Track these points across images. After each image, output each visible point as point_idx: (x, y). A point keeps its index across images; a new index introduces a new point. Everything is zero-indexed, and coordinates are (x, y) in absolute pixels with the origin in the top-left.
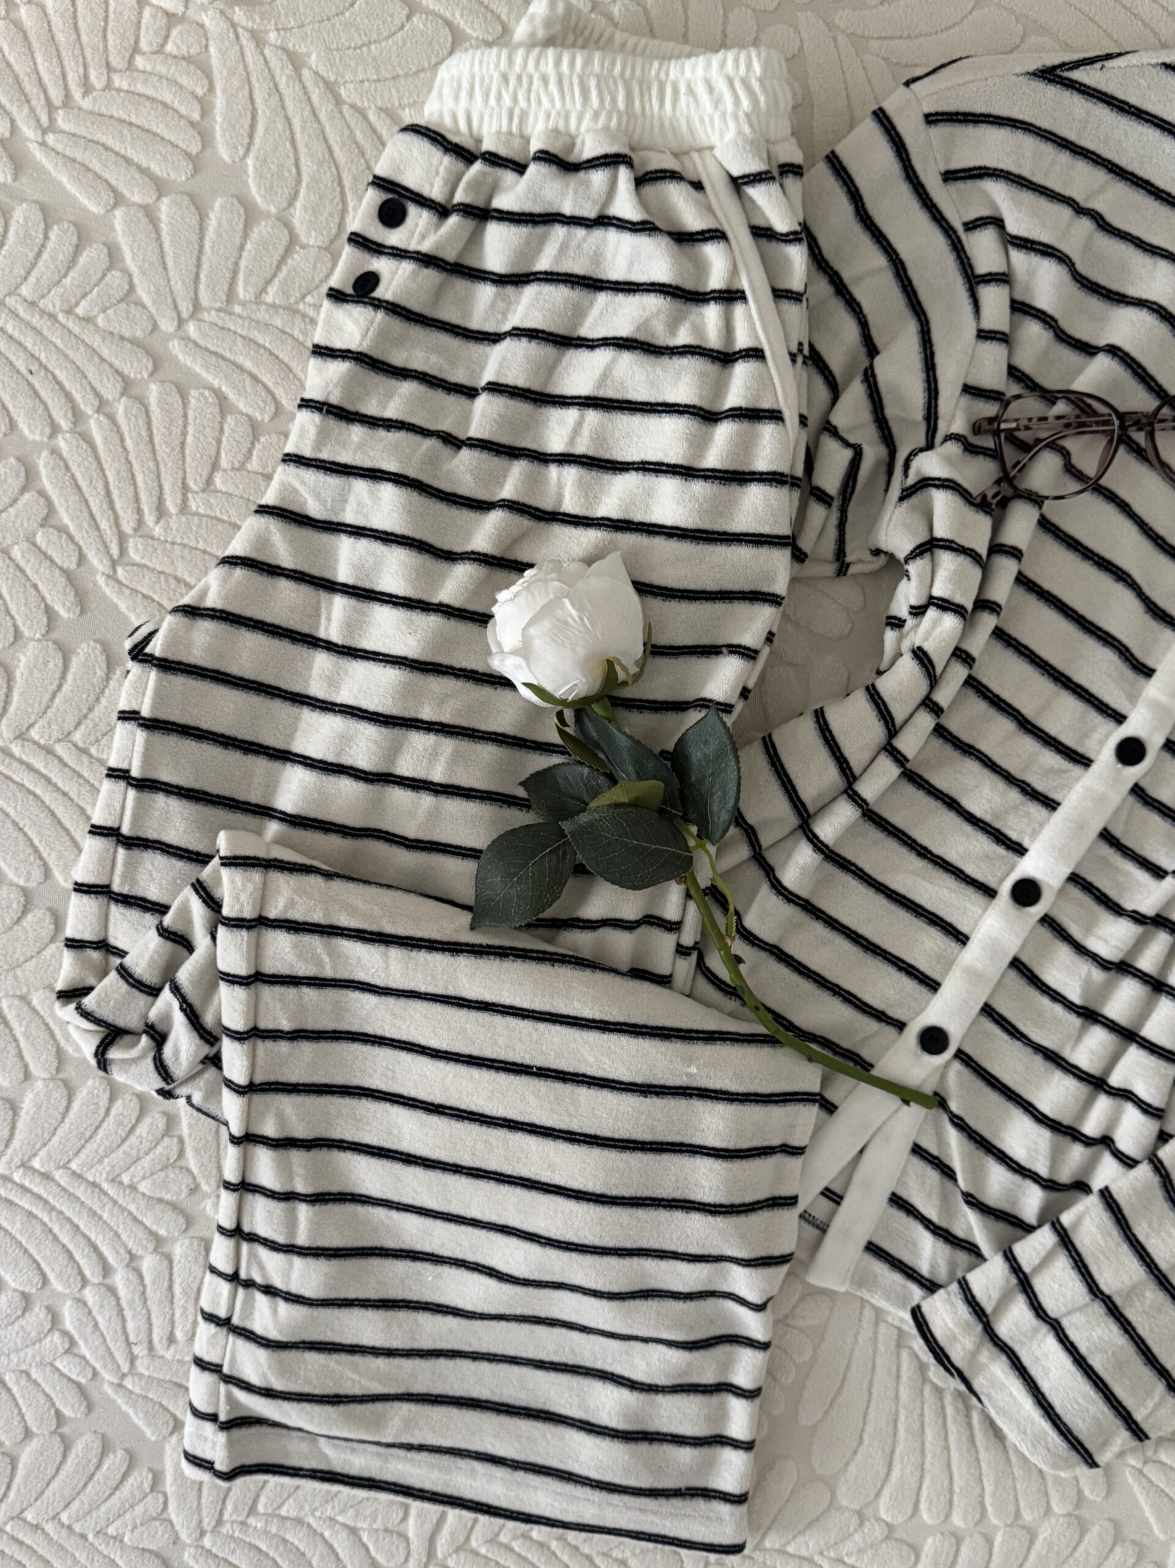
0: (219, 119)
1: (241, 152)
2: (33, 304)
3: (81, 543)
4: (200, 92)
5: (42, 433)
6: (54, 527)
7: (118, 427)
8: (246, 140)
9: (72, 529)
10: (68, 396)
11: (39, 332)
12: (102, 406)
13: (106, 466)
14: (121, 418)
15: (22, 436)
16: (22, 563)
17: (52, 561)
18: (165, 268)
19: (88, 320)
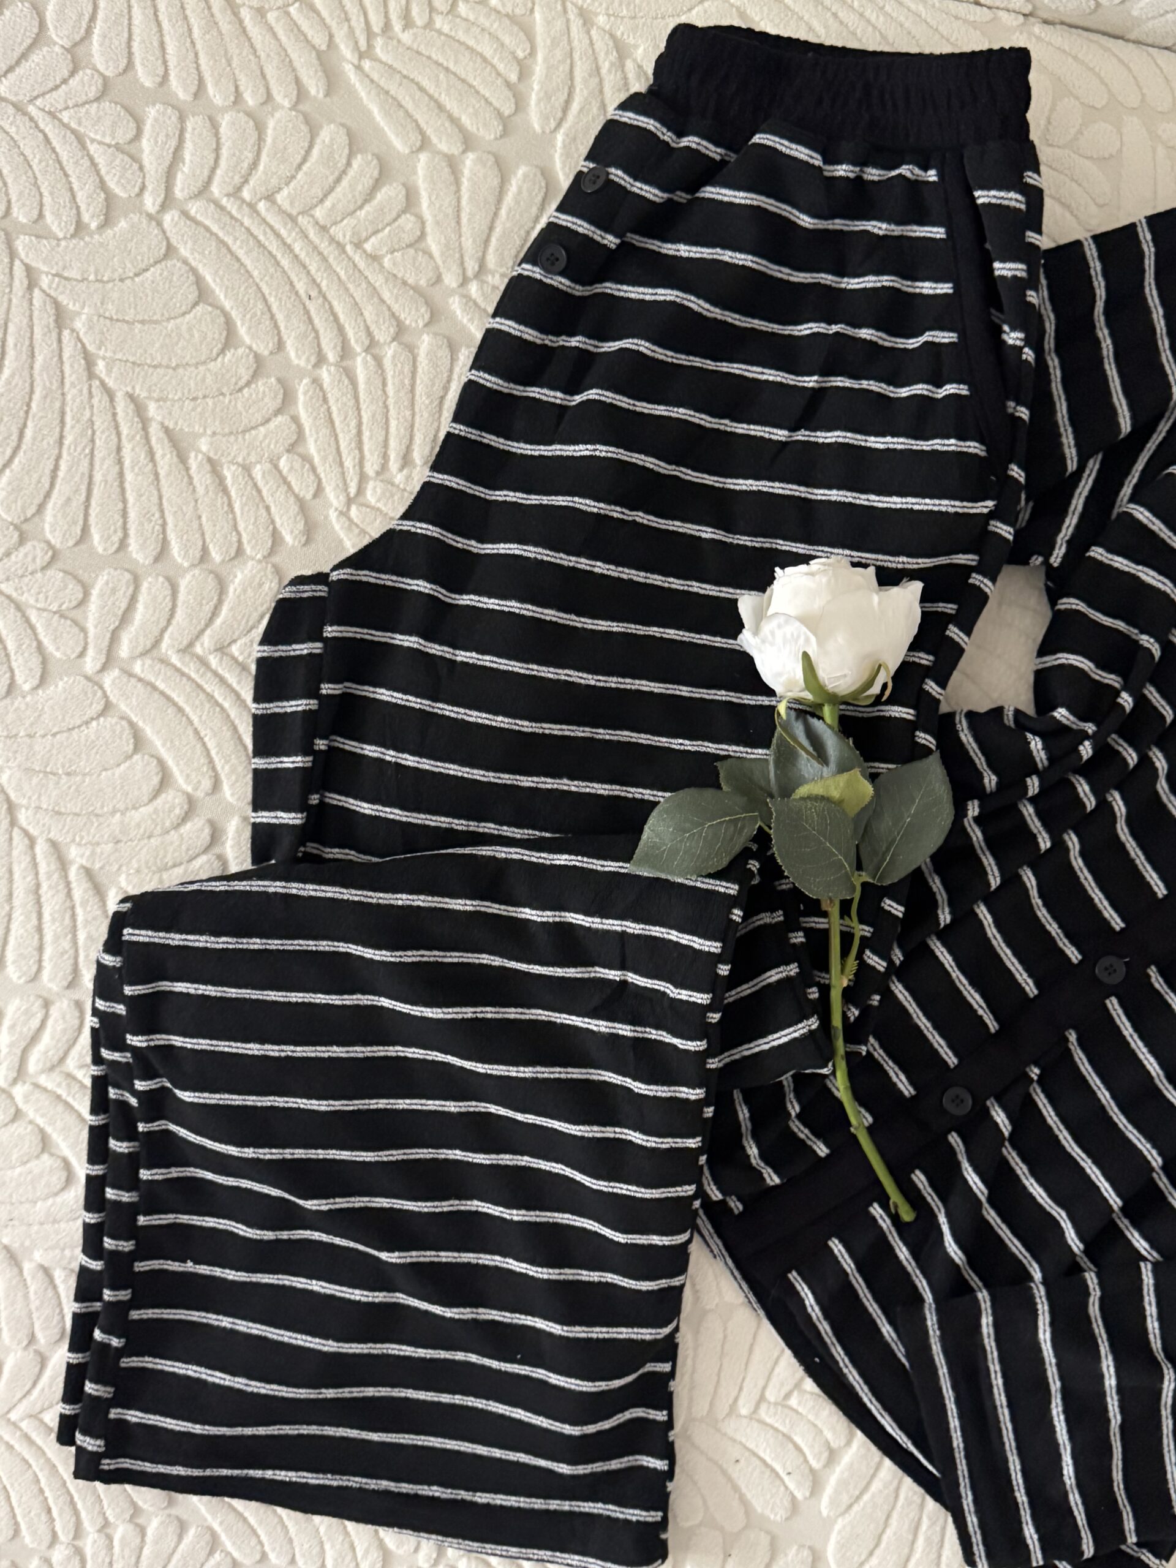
0: (536, 87)
1: (553, 125)
2: (324, 229)
3: (322, 475)
4: (520, 54)
5: (308, 360)
6: (300, 455)
7: (383, 371)
8: (559, 114)
9: (317, 460)
10: (341, 330)
11: (325, 259)
12: (372, 345)
13: (363, 407)
14: (387, 363)
15: (288, 359)
16: (260, 484)
17: (290, 488)
18: (458, 223)
19: (374, 258)
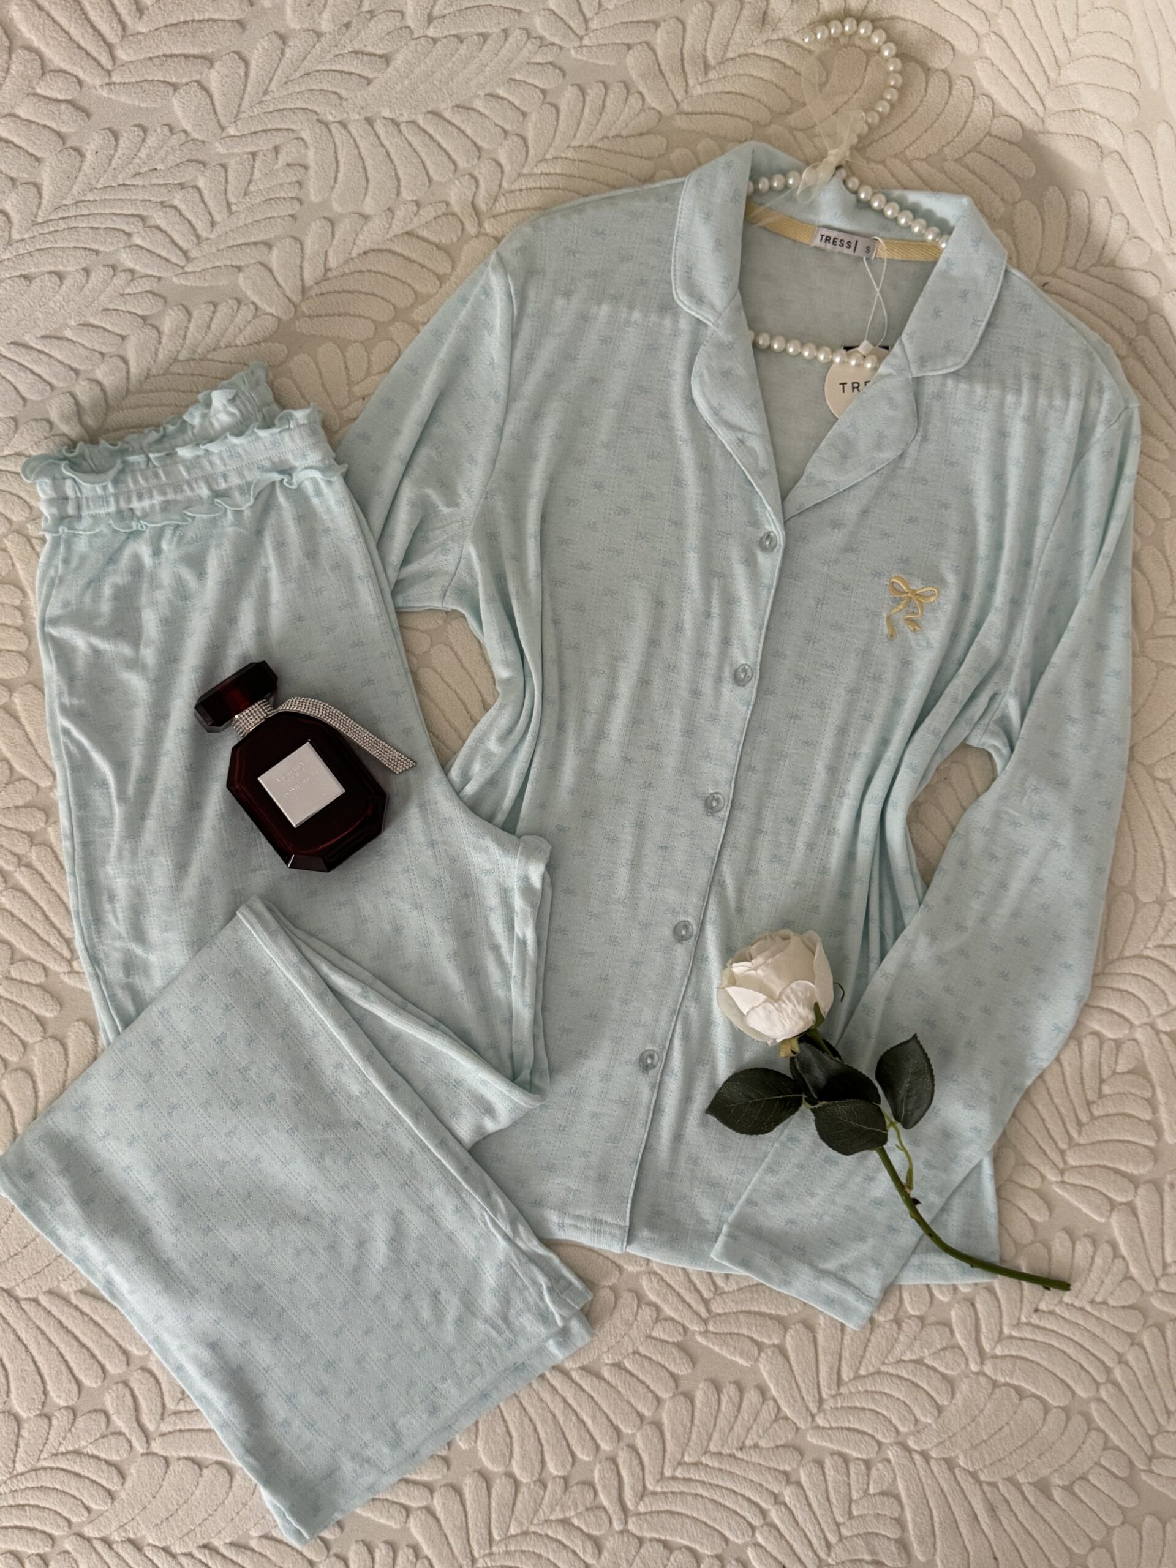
3: (42, 961)
6: (19, 960)
7: (36, 870)
9: (32, 955)
12: (20, 860)
13: (38, 900)
14: (36, 863)
17: (27, 983)
